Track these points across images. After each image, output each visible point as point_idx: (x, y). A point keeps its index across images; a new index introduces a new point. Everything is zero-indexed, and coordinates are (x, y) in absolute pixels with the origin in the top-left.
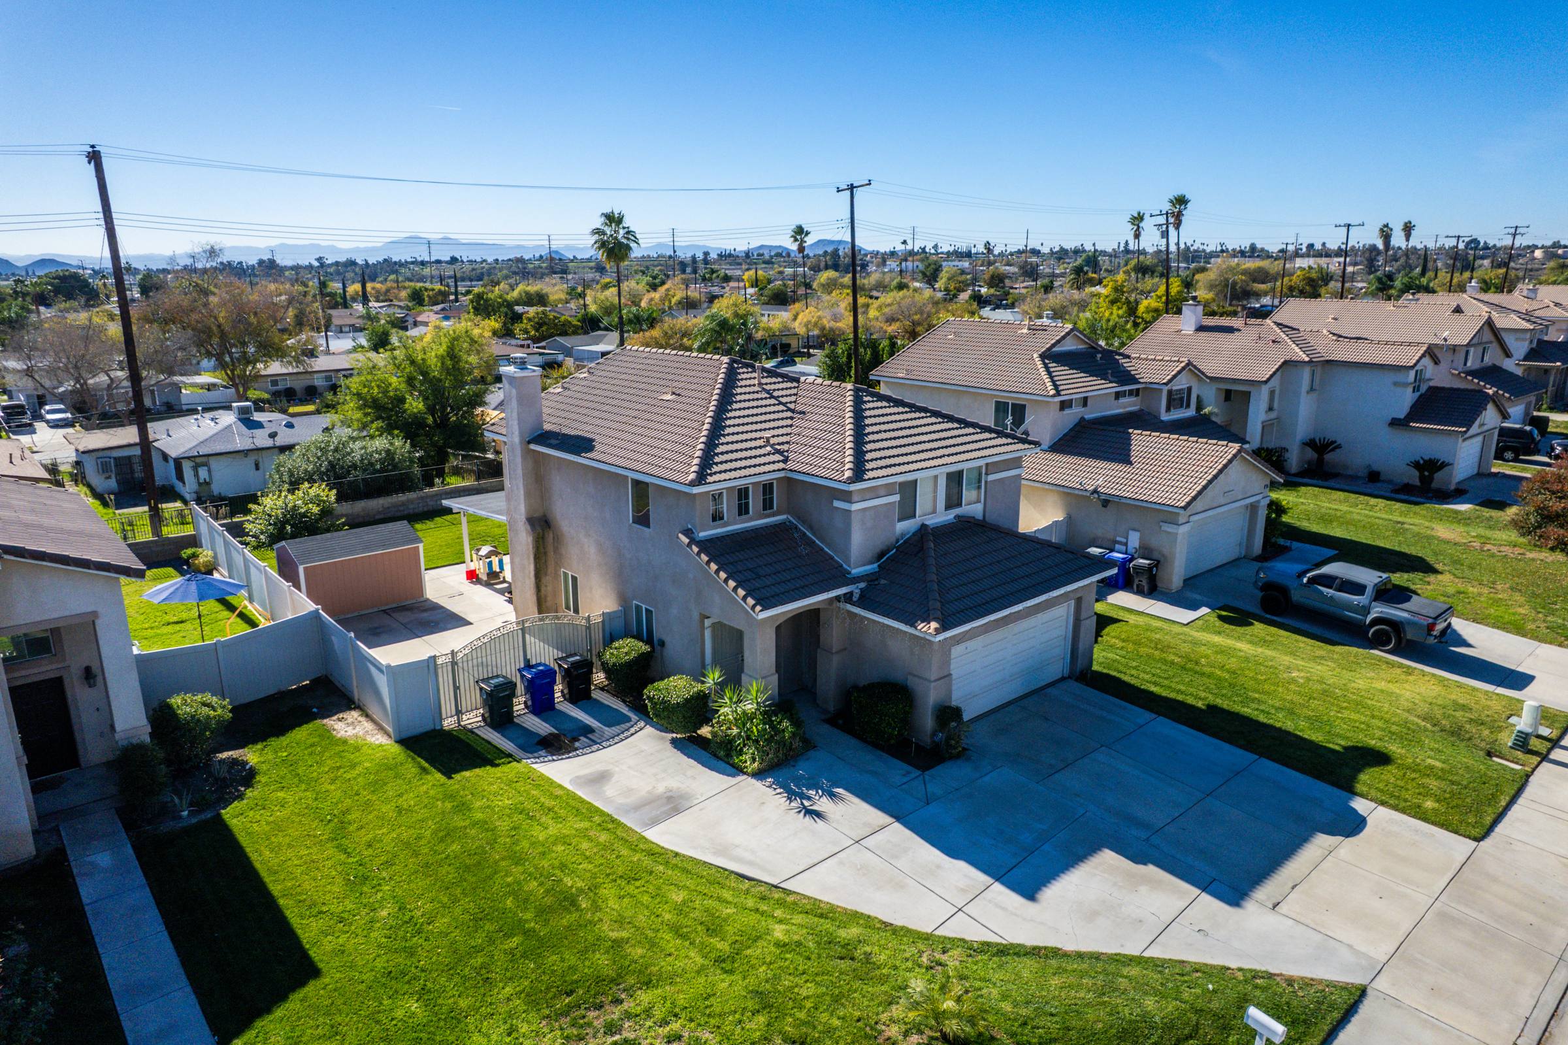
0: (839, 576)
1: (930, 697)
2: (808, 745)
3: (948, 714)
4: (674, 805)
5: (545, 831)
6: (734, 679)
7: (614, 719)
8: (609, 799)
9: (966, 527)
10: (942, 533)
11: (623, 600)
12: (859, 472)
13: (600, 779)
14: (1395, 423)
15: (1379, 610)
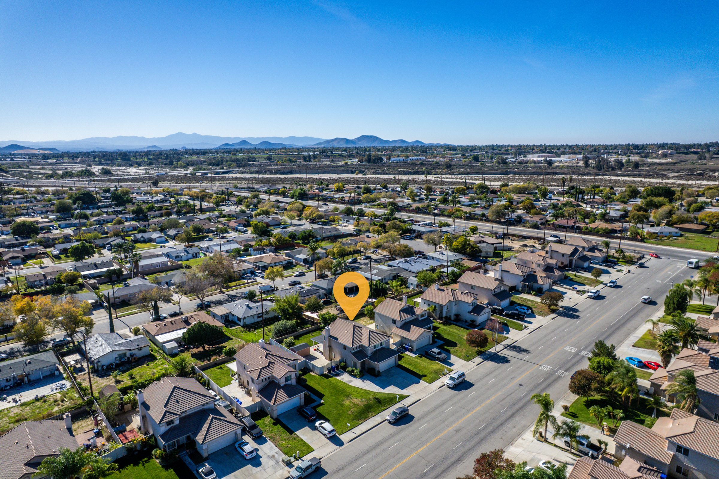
0: (367, 356)
1: (377, 370)
2: (364, 375)
3: (379, 371)
4: (351, 381)
5: (339, 384)
6: (356, 368)
7: (342, 372)
8: (344, 381)
9: (382, 348)
10: (380, 349)
11: (342, 358)
12: (369, 345)
13: (343, 379)
14: (469, 312)
15: (437, 356)
